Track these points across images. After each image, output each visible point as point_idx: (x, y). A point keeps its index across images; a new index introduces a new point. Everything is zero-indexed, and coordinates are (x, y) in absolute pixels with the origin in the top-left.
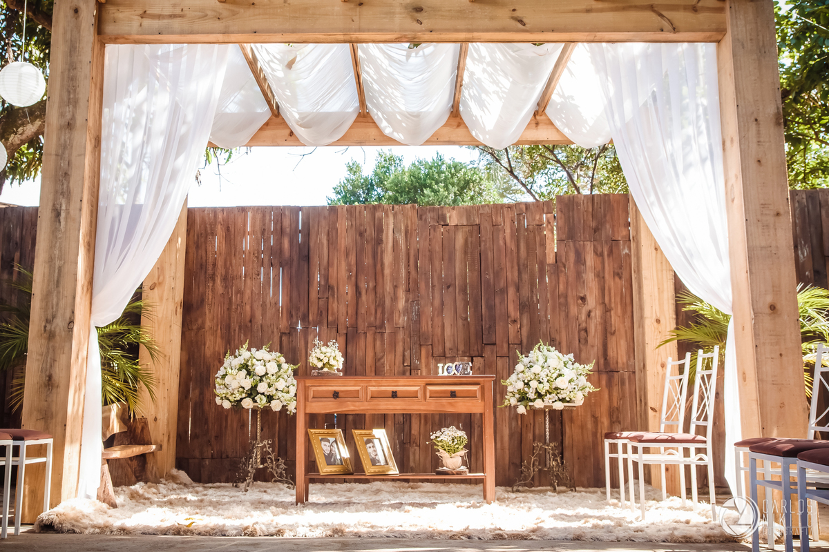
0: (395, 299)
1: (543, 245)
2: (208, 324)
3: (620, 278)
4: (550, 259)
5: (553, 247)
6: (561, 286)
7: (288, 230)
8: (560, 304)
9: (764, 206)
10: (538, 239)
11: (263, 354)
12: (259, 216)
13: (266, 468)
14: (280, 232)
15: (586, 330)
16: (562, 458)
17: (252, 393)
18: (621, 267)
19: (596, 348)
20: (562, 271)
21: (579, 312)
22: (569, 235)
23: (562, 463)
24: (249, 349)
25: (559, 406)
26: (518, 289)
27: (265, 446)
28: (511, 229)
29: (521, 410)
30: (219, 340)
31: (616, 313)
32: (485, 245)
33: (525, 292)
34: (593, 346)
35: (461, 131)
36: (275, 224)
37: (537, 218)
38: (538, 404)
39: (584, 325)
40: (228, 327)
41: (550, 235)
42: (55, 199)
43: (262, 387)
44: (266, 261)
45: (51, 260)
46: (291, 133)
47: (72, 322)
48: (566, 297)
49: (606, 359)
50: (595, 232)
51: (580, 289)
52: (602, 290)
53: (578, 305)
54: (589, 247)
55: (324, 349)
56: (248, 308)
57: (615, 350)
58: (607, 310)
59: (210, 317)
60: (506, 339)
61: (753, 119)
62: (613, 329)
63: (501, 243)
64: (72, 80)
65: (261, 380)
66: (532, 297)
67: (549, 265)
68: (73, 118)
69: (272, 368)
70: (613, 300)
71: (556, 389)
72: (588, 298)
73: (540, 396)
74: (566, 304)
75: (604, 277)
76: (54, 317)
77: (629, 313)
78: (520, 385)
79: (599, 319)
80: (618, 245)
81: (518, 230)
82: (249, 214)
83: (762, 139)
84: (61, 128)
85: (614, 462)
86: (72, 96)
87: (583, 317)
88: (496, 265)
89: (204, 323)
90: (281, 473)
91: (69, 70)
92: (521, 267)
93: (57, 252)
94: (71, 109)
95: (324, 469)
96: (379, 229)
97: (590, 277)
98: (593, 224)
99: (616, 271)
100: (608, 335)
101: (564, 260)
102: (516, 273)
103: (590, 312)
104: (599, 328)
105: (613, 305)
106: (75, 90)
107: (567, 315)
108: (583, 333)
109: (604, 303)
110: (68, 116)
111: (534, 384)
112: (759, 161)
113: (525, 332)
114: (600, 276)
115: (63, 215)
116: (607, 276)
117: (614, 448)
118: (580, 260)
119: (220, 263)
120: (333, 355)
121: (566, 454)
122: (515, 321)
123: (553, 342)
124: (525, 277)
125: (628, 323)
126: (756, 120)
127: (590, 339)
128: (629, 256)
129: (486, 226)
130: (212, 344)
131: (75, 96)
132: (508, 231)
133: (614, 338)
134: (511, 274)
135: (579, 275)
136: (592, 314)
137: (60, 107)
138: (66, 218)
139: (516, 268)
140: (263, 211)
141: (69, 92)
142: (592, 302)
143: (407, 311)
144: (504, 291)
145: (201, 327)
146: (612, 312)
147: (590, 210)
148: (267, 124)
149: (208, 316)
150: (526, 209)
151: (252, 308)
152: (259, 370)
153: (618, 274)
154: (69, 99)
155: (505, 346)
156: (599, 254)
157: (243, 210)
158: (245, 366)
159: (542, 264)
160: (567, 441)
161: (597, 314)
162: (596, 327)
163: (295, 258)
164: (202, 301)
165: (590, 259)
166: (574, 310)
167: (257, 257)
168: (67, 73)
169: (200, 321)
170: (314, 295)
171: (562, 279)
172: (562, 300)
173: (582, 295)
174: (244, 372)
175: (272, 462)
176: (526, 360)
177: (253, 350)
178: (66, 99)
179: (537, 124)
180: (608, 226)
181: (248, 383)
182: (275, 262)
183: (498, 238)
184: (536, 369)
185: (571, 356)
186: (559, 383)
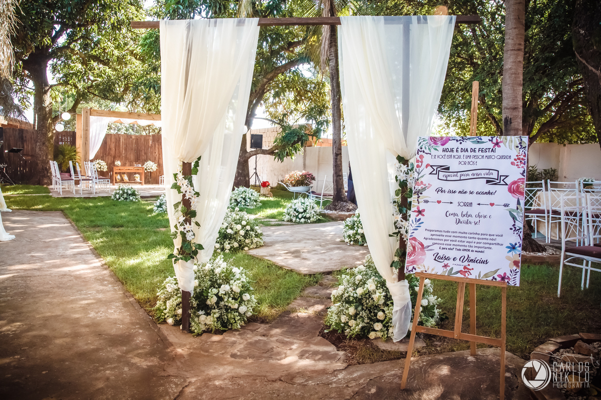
0: (122, 151)
4: (150, 145)
5: (151, 142)
6: (152, 150)
10: (148, 142)
17: (100, 168)
20: (152, 148)
22: (153, 141)
25: (152, 171)
26: (144, 150)
29: (146, 171)
32: (139, 142)
33: (146, 150)
37: (148, 138)
38: (149, 171)
39: (155, 157)
43: (102, 167)
48: (152, 152)
49: (158, 163)
52: (159, 151)
54: (157, 143)
55: (118, 162)
60: (142, 159)
63: (142, 142)
66: (147, 152)
73: (149, 169)
78: (145, 167)
81: (144, 140)
85: (161, 180)
88: (140, 146)
92: (145, 146)
95: (118, 181)
96: (120, 138)
97: (157, 149)
98: (158, 139)
100: (159, 159)
101: (152, 145)
107: (153, 156)
108: (155, 159)
111: (148, 167)
113: (146, 158)
116: (160, 149)
117: (161, 178)
118: (155, 146)
122: (144, 156)
123: (150, 160)
124: (146, 148)
129: (139, 139)
132: (142, 140)
134: (143, 148)
135: (155, 148)
142: (157, 153)
143: (125, 153)
144: (142, 151)
147: (156, 137)
150: (146, 136)
156: (158, 145)
158: (99, 163)
160: (152, 176)
161: (158, 155)
162: (157, 158)
165: (157, 146)
166: (154, 154)
170: (107, 150)
176: (146, 163)
181: (99, 166)
184: (148, 165)
185: (154, 162)
186: (152, 167)
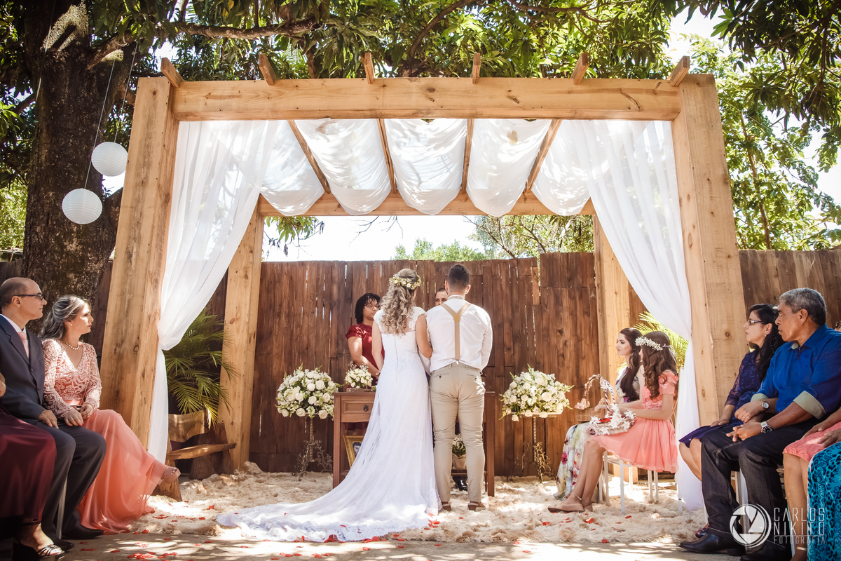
1: (530, 291)
2: (275, 350)
3: (589, 316)
4: (536, 301)
5: (536, 295)
6: (544, 322)
7: (337, 279)
8: (543, 335)
9: (718, 249)
10: (526, 286)
11: (314, 374)
12: (315, 269)
13: (316, 462)
14: (331, 281)
15: (563, 356)
16: (545, 454)
17: (305, 404)
18: (589, 307)
19: (571, 369)
20: (544, 310)
21: (558, 342)
22: (550, 281)
23: (545, 458)
24: (303, 370)
25: (544, 415)
26: (511, 325)
27: (316, 445)
28: (506, 279)
29: (515, 418)
30: (283, 363)
31: (585, 342)
32: (487, 291)
33: (517, 326)
34: (568, 368)
35: (467, 204)
36: (327, 275)
37: (526, 270)
38: (528, 414)
39: (561, 352)
40: (290, 352)
41: (536, 283)
42: (128, 244)
43: (312, 400)
44: (320, 304)
45: (122, 294)
46: (339, 206)
47: (137, 346)
48: (548, 330)
49: (578, 378)
50: (569, 281)
51: (558, 324)
52: (575, 324)
53: (557, 336)
54: (565, 293)
55: (357, 370)
56: (305, 338)
57: (585, 371)
58: (579, 341)
59: (277, 345)
60: (502, 363)
61: (706, 179)
62: (584, 354)
63: (499, 289)
64: (148, 147)
65: (311, 395)
66: (522, 330)
67: (535, 306)
68: (147, 177)
69: (320, 385)
70: (583, 333)
71: (542, 401)
72: (565, 331)
73: (529, 407)
74: (548, 336)
75: (576, 315)
76: (123, 341)
77: (595, 342)
78: (514, 399)
79: (572, 347)
80: (586, 290)
81: (511, 280)
82: (308, 267)
83: (714, 195)
84: (136, 185)
86: (146, 160)
87: (561, 345)
88: (495, 306)
89: (272, 349)
90: (329, 466)
91: (146, 139)
92: (514, 308)
93: (127, 287)
94: (145, 170)
97: (566, 315)
98: (567, 275)
99: (585, 310)
100: (580, 359)
101: (546, 302)
102: (510, 312)
103: (566, 342)
104: (573, 354)
105: (583, 336)
106: (150, 155)
107: (549, 344)
108: (561, 358)
109: (576, 335)
110: (143, 176)
111: (525, 398)
112: (712, 213)
113: (517, 357)
114: (573, 314)
115: (134, 256)
116: (578, 314)
118: (558, 302)
119: (285, 304)
120: (364, 375)
121: (548, 450)
122: (509, 349)
123: (538, 366)
124: (517, 315)
125: (594, 350)
126: (708, 180)
127: (566, 363)
128: (594, 299)
129: (487, 277)
130: (277, 365)
131: (149, 159)
132: (504, 281)
133: (584, 361)
134: (506, 313)
135: (557, 314)
136: (568, 343)
137: (136, 169)
138: (136, 259)
139: (510, 308)
140: (317, 264)
141: (145, 157)
142: (567, 333)
145: (270, 353)
146: (583, 342)
147: (566, 264)
148: (321, 199)
149: (275, 345)
150: (518, 263)
151: (308, 338)
152: (311, 387)
153: (587, 313)
154: (144, 162)
155: (502, 368)
156: (572, 298)
157: (303, 264)
158: (299, 383)
159: (530, 305)
160: (549, 441)
161: (571, 343)
162: (570, 353)
163: (342, 300)
164: (271, 333)
165: (566, 302)
166: (554, 340)
167: (313, 300)
168: (144, 141)
169: (269, 348)
171: (545, 317)
172: (545, 332)
173: (560, 329)
174: (299, 388)
175: (321, 458)
176: (518, 379)
177: (307, 371)
178: (142, 162)
179: (525, 199)
180: (579, 277)
181: (300, 396)
182: (327, 303)
183: (496, 285)
184: (527, 386)
185: (553, 375)
186: (544, 397)
